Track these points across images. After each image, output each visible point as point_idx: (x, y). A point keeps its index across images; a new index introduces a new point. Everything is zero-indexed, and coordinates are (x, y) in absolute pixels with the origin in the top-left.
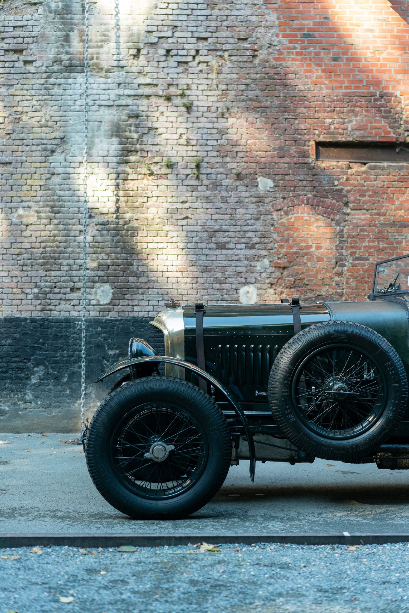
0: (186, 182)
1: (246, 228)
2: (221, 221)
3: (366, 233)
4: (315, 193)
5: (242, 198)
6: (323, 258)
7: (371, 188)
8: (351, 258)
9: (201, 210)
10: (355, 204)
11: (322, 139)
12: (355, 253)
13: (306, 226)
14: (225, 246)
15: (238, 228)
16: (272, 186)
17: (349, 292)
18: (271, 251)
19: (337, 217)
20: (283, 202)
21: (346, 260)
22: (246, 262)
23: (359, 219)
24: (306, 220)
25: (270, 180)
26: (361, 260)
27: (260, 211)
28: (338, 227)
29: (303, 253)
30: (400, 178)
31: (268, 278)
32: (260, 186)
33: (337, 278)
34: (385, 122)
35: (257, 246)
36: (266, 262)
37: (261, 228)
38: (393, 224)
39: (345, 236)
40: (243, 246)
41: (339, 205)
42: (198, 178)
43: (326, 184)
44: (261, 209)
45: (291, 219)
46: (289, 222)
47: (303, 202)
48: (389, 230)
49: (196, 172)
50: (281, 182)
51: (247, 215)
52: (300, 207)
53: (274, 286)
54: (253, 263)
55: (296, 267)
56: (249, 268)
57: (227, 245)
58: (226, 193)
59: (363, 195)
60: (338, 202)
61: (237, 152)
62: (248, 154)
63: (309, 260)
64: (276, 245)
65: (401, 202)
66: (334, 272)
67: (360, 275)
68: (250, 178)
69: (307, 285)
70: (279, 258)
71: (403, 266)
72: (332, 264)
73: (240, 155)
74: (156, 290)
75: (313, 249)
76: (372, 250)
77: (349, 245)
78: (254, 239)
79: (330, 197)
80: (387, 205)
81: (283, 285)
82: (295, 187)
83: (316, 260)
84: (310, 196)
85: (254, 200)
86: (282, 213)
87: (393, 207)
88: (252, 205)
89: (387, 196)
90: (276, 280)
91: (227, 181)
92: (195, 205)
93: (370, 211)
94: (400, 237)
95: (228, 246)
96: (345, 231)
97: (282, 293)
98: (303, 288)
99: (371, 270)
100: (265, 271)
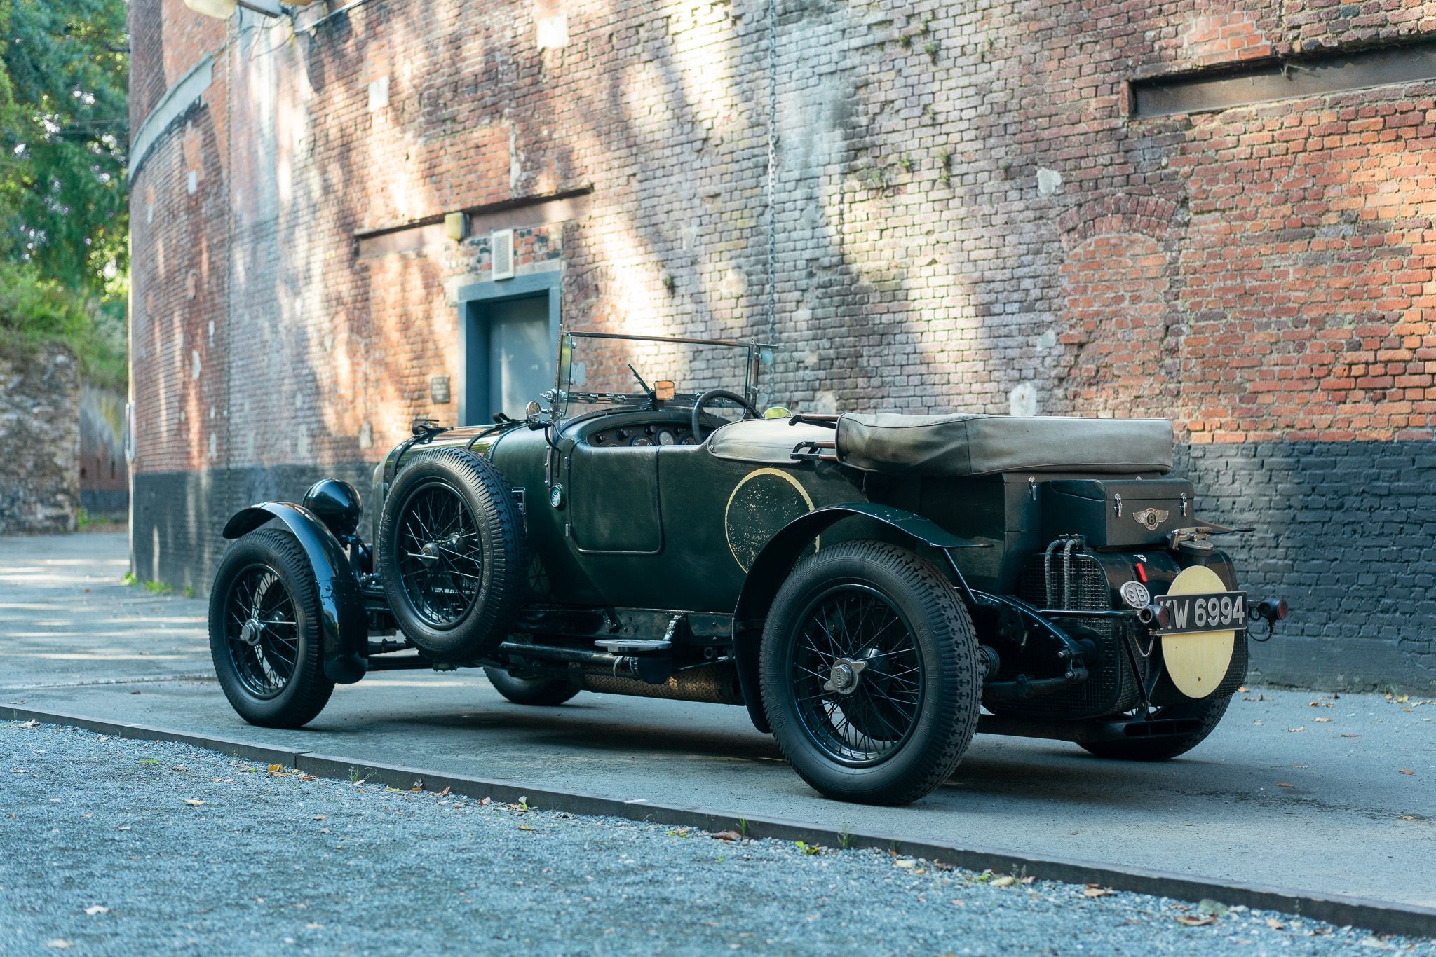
0: (932, 196)
1: (1020, 272)
2: (983, 262)
3: (1218, 261)
4: (1128, 187)
5: (1013, 214)
6: (1143, 321)
7: (1227, 164)
8: (1193, 316)
9: (954, 244)
10: (1200, 202)
11: (1139, 74)
12: (1199, 304)
13: (1114, 258)
14: (989, 309)
15: (1008, 274)
16: (1059, 183)
17: (1189, 388)
18: (1059, 313)
19: (1167, 233)
20: (1078, 211)
21: (1183, 321)
22: (1020, 339)
23: (1207, 232)
24: (1115, 245)
25: (1055, 173)
26: (1210, 319)
27: (1042, 235)
28: (1169, 254)
29: (1110, 313)
30: (1282, 134)
31: (1054, 367)
32: (1040, 187)
33: (1168, 361)
34: (1250, 18)
35: (1038, 305)
36: (1051, 335)
37: (1044, 270)
38: (1269, 236)
39: (1182, 271)
40: (1015, 307)
41: (1171, 207)
42: (948, 185)
43: (1147, 166)
44: (1043, 231)
45: (1090, 245)
46: (1086, 252)
47: (1108, 208)
48: (1262, 250)
49: (945, 174)
50: (1074, 173)
51: (1021, 247)
52: (1105, 219)
53: (1063, 383)
54: (1031, 340)
55: (1099, 342)
56: (1025, 349)
57: (991, 307)
58: (990, 207)
59: (1213, 181)
60: (1169, 200)
61: (1006, 125)
62: (1022, 127)
63: (1120, 325)
64: (1066, 302)
65: (1284, 185)
66: (1162, 347)
67: (1208, 350)
68: (1026, 173)
69: (1118, 377)
70: (1071, 326)
71: (1290, 324)
72: (1159, 332)
73: (1011, 129)
74: (892, 400)
75: (1126, 303)
76: (1230, 296)
77: (1189, 289)
78: (1032, 292)
79: (1154, 192)
80: (1259, 195)
81: (1079, 379)
82: (1097, 180)
83: (1131, 325)
84: (1120, 194)
85: (1033, 215)
86: (1077, 236)
87: (1270, 198)
88: (1029, 224)
89: (1258, 177)
90: (1067, 370)
91: (991, 183)
92: (945, 236)
93: (1226, 213)
94: (1284, 263)
95: (993, 309)
96: (1181, 260)
97: (1076, 395)
98: (1113, 384)
99: (1230, 340)
100: (1050, 354)
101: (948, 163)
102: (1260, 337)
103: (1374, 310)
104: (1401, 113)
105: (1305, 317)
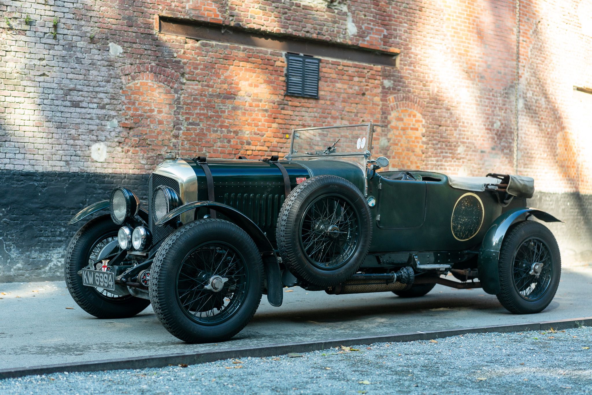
0: (44, 40)
1: (97, 89)
2: (76, 81)
3: (198, 102)
4: (157, 62)
5: (95, 61)
6: (163, 122)
7: (202, 63)
8: (186, 123)
9: (58, 68)
10: (190, 76)
11: (164, 14)
12: (189, 118)
13: (149, 92)
14: (79, 105)
15: (91, 89)
16: (122, 52)
17: (183, 153)
18: (120, 112)
19: (176, 86)
20: (131, 67)
21: (181, 124)
22: (98, 121)
23: (193, 89)
24: (150, 86)
25: (119, 46)
26: (193, 125)
27: (111, 74)
28: (176, 95)
29: (147, 116)
30: (225, 56)
31: (116, 137)
32: (111, 51)
33: (174, 140)
34: (215, 6)
35: (107, 106)
36: (115, 122)
37: (111, 90)
38: (219, 96)
39: (182, 103)
41: (177, 75)
42: (55, 38)
43: (167, 55)
44: (111, 72)
45: (137, 84)
46: (135, 87)
47: (147, 69)
48: (216, 101)
49: (53, 32)
50: (130, 49)
51: (99, 77)
52: (145, 74)
53: (121, 145)
54: (103, 123)
55: (141, 128)
56: (100, 126)
57: (80, 103)
58: (81, 54)
59: (196, 68)
60: (176, 72)
61: (91, 17)
62: (101, 20)
63: (151, 122)
64: (124, 107)
65: (225, 77)
66: (171, 134)
67: (192, 138)
68: (103, 43)
69: (150, 145)
70: (126, 119)
71: (226, 132)
72: (171, 127)
73: (93, 19)
74: (13, 143)
75: (155, 113)
76: (202, 117)
77: (184, 111)
78: (105, 100)
79: (170, 67)
80: (215, 78)
81: (130, 144)
82: (141, 55)
83: (157, 123)
84: (153, 64)
85: (106, 63)
86: (130, 78)
87: (219, 81)
88: (104, 68)
89: (215, 71)
90: (123, 139)
91: (82, 43)
92: (52, 63)
93: (201, 83)
94: (224, 107)
95: (81, 105)
96: (181, 99)
97: (128, 151)
98: (146, 148)
99: (202, 135)
100: (114, 130)
101: (55, 26)
102: (214, 136)
103: (256, 131)
104: (268, 60)
105: (231, 130)
